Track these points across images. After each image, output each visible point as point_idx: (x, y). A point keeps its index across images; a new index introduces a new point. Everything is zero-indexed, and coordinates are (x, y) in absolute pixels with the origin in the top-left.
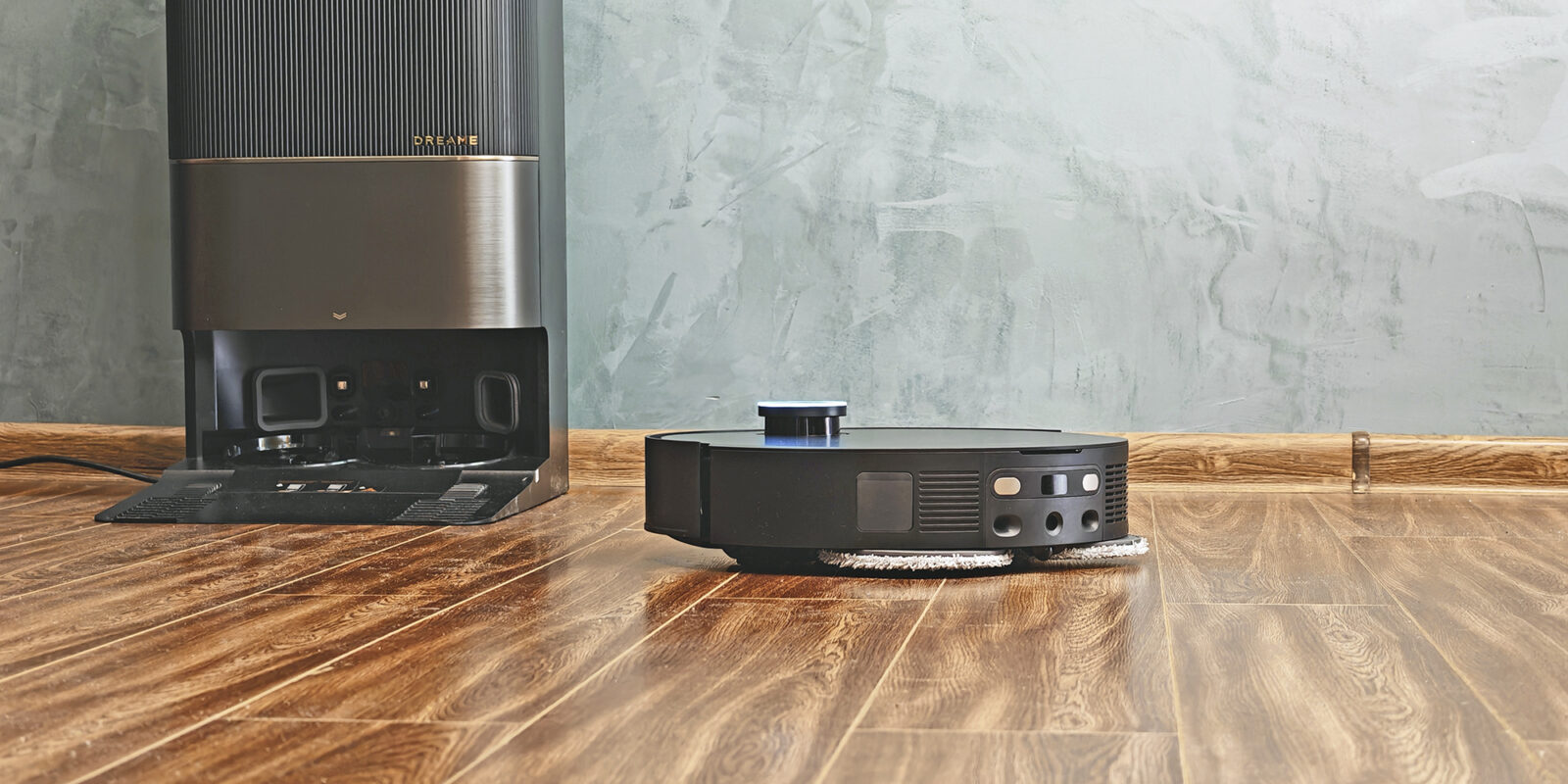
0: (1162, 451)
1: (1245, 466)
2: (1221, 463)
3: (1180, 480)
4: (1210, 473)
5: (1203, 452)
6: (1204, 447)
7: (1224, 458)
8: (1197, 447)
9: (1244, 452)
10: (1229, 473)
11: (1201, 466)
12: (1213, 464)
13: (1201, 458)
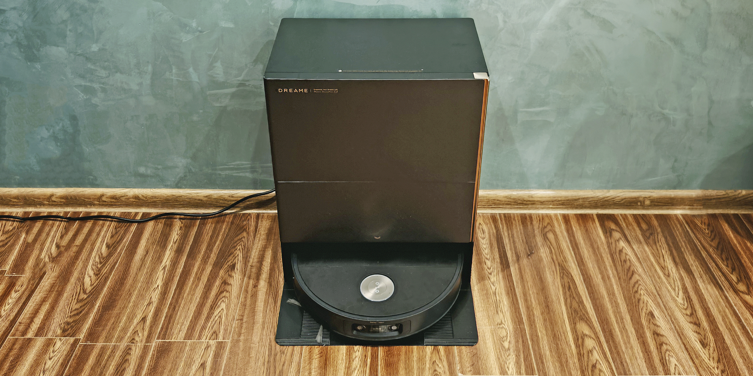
0: (625, 199)
1: (656, 204)
2: (647, 202)
3: (630, 209)
4: (643, 206)
5: (641, 199)
6: (642, 197)
7: (649, 201)
8: (638, 197)
9: (657, 199)
10: (650, 206)
11: (639, 204)
12: (644, 203)
13: (640, 202)
